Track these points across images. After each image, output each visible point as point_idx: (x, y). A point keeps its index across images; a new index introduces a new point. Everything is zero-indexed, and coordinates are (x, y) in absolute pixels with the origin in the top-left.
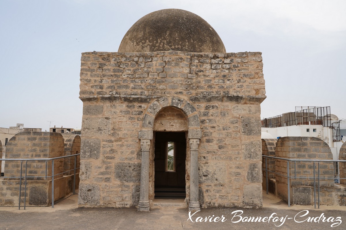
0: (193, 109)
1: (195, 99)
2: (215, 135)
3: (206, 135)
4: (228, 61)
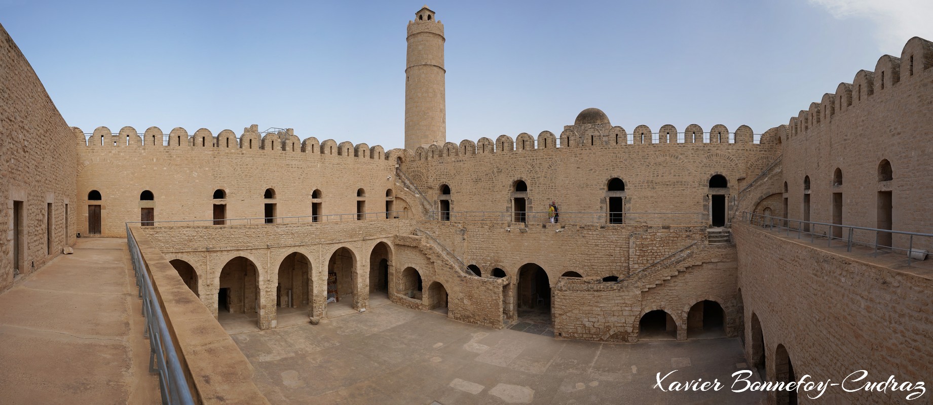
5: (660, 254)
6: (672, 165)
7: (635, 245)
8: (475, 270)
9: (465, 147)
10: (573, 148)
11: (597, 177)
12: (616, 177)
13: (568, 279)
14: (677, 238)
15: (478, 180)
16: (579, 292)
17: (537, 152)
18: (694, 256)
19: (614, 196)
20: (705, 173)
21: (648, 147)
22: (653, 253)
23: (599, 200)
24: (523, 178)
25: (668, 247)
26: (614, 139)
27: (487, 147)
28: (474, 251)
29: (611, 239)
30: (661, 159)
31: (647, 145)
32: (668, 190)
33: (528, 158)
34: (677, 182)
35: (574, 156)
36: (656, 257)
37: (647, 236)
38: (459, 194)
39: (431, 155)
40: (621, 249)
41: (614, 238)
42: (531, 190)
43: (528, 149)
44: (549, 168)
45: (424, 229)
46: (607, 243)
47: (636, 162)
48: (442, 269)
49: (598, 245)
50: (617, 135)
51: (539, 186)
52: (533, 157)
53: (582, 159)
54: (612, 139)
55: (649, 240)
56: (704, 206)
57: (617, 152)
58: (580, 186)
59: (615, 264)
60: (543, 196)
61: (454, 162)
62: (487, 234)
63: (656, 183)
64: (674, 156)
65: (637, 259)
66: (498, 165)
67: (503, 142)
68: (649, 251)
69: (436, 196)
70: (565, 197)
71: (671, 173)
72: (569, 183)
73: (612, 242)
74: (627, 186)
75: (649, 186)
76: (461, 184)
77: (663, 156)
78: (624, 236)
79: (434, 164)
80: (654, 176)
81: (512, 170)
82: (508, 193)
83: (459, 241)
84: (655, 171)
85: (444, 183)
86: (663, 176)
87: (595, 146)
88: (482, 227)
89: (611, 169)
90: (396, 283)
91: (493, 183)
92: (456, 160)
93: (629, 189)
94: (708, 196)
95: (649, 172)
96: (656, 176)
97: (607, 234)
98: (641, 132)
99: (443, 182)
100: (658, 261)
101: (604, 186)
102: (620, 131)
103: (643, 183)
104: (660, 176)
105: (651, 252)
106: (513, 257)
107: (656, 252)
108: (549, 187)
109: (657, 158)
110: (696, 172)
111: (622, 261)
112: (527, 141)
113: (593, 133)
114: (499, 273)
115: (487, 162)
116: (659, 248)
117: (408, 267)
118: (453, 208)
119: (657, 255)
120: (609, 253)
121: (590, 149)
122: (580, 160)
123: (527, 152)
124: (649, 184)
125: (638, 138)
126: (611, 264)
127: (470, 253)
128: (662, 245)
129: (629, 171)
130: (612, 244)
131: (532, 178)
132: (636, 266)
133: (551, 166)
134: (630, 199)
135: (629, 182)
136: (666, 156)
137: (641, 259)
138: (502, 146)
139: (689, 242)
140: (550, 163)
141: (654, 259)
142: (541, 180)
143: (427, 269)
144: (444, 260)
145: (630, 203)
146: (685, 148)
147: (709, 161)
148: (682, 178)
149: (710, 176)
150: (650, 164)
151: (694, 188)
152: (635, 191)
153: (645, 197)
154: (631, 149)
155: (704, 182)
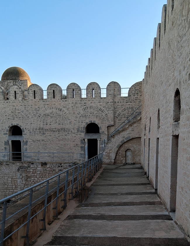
6: (57, 116)
7: (21, 177)
12: (16, 125)
19: (15, 139)
20: (82, 122)
21: (39, 102)
23: (4, 143)
26: (13, 95)
30: (48, 111)
31: (38, 100)
32: (55, 135)
34: (61, 129)
47: (30, 113)
50: (15, 92)
54: (11, 95)
55: (31, 173)
56: (81, 147)
57: (16, 105)
63: (46, 130)
64: (59, 109)
71: (56, 122)
73: (5, 174)
74: (24, 132)
75: (40, 132)
77: (51, 109)
78: (14, 170)
84: (45, 120)
86: (50, 124)
89: (12, 119)
93: (26, 134)
94: (84, 140)
95: (40, 121)
96: (45, 124)
101: (7, 132)
102: (17, 88)
103: (36, 130)
104: (48, 124)
109: (46, 110)
110: (75, 121)
116: (39, 178)
124: (40, 130)
125: (31, 95)
129: (25, 120)
130: (6, 176)
134: (27, 142)
135: (26, 129)
136: (53, 109)
145: (27, 145)
146: (66, 102)
147: (85, 113)
148: (65, 126)
149: (86, 124)
150: (41, 115)
151: (74, 133)
152: (30, 136)
153: (37, 140)
154: (26, 103)
155: (81, 129)
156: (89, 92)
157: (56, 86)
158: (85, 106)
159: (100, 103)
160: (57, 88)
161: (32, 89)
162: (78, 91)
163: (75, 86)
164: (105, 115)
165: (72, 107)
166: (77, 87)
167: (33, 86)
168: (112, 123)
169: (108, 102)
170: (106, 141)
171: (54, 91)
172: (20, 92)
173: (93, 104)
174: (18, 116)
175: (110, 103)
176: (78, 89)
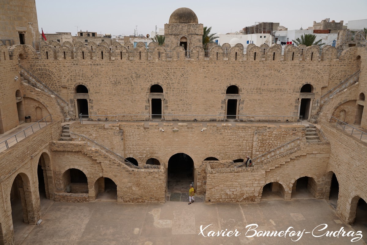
0: (188, 37)
1: (189, 35)
2: (193, 43)
3: (191, 42)
4: (196, 26)
5: (274, 145)
6: (275, 77)
7: (258, 140)
8: (133, 161)
9: (102, 52)
10: (202, 62)
11: (220, 85)
12: (234, 85)
13: (209, 162)
14: (286, 135)
15: (117, 83)
16: (224, 173)
17: (172, 63)
18: (302, 150)
19: (232, 98)
20: (298, 83)
21: (259, 63)
22: (270, 144)
23: (221, 102)
24: (159, 83)
25: (279, 141)
26: (234, 56)
27: (125, 54)
28: (131, 147)
29: (241, 135)
30: (267, 73)
31: (258, 62)
32: (271, 95)
33: (164, 67)
34: (278, 89)
35: (202, 67)
36: (271, 147)
37: (266, 133)
38: (97, 94)
39: (63, 56)
40: (247, 141)
41: (242, 134)
42: (167, 93)
43: (163, 60)
44: (182, 76)
45: (79, 133)
46: (237, 138)
47: (249, 74)
48: (110, 167)
49: (231, 139)
50: (236, 53)
51: (173, 90)
52: (168, 66)
53: (209, 70)
54: (232, 56)
55: (267, 136)
56: (296, 106)
57: (235, 66)
58: (206, 90)
59: (242, 152)
60: (177, 98)
61: (91, 65)
62: (143, 133)
63: (263, 90)
64: (277, 71)
65: (258, 149)
66: (137, 71)
67: (140, 52)
68: (267, 143)
69: (71, 95)
70: (195, 99)
71: (274, 83)
72: (198, 89)
73: (241, 137)
74: (241, 91)
75: (257, 92)
76: (100, 85)
77: (270, 70)
78: (250, 133)
79: (67, 65)
80: (261, 85)
81: (150, 76)
82: (147, 94)
83: (117, 141)
84: (263, 81)
85: (81, 84)
86: (268, 85)
87: (219, 61)
88: (138, 129)
89: (231, 79)
90: (55, 184)
91: (132, 86)
92: (93, 64)
93: (243, 94)
94: (298, 99)
95: (258, 82)
96: (263, 84)
97: (238, 131)
98: (254, 52)
99: (79, 83)
100: (273, 150)
101: (225, 91)
102: (238, 50)
103: (253, 90)
104: (266, 85)
105: (268, 144)
106: (165, 150)
107: (272, 144)
108: (182, 91)
109: (265, 71)
110: (292, 82)
111: (247, 150)
112: (163, 53)
113: (218, 50)
114: (154, 162)
115: (125, 68)
116: (274, 141)
117: (70, 169)
118: (92, 107)
119: (272, 146)
120: (239, 144)
121: (215, 63)
122: (207, 71)
123: (163, 63)
124: (258, 90)
125: (252, 56)
126: (239, 151)
127: (128, 149)
128: (276, 140)
129: (244, 80)
130: (241, 138)
131: (167, 84)
132: (258, 153)
133: (183, 75)
134: (243, 101)
135: (243, 88)
136: (271, 70)
137: (261, 148)
138: (139, 55)
139: (294, 137)
140: (183, 72)
141: (270, 148)
142: (175, 85)
143: (92, 168)
144: (112, 160)
145: (243, 104)
146: (286, 64)
147: (302, 74)
148: (282, 86)
149: (302, 85)
150: (260, 76)
151: (290, 93)
152: (247, 95)
153: (254, 100)
154: (246, 64)
155: (297, 90)
156: (308, 55)
157: (277, 49)
158: (303, 69)
159: (317, 66)
160: (278, 51)
161: (253, 51)
162: (297, 54)
163: (295, 49)
164: (321, 77)
165: (291, 69)
166: (297, 51)
167: (255, 48)
168: (327, 85)
169: (325, 66)
170: (319, 101)
171: (274, 53)
172: (241, 53)
173: (310, 67)
174: (237, 76)
175: (326, 66)
176: (298, 52)
